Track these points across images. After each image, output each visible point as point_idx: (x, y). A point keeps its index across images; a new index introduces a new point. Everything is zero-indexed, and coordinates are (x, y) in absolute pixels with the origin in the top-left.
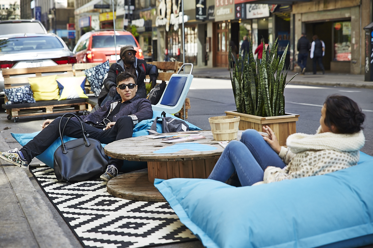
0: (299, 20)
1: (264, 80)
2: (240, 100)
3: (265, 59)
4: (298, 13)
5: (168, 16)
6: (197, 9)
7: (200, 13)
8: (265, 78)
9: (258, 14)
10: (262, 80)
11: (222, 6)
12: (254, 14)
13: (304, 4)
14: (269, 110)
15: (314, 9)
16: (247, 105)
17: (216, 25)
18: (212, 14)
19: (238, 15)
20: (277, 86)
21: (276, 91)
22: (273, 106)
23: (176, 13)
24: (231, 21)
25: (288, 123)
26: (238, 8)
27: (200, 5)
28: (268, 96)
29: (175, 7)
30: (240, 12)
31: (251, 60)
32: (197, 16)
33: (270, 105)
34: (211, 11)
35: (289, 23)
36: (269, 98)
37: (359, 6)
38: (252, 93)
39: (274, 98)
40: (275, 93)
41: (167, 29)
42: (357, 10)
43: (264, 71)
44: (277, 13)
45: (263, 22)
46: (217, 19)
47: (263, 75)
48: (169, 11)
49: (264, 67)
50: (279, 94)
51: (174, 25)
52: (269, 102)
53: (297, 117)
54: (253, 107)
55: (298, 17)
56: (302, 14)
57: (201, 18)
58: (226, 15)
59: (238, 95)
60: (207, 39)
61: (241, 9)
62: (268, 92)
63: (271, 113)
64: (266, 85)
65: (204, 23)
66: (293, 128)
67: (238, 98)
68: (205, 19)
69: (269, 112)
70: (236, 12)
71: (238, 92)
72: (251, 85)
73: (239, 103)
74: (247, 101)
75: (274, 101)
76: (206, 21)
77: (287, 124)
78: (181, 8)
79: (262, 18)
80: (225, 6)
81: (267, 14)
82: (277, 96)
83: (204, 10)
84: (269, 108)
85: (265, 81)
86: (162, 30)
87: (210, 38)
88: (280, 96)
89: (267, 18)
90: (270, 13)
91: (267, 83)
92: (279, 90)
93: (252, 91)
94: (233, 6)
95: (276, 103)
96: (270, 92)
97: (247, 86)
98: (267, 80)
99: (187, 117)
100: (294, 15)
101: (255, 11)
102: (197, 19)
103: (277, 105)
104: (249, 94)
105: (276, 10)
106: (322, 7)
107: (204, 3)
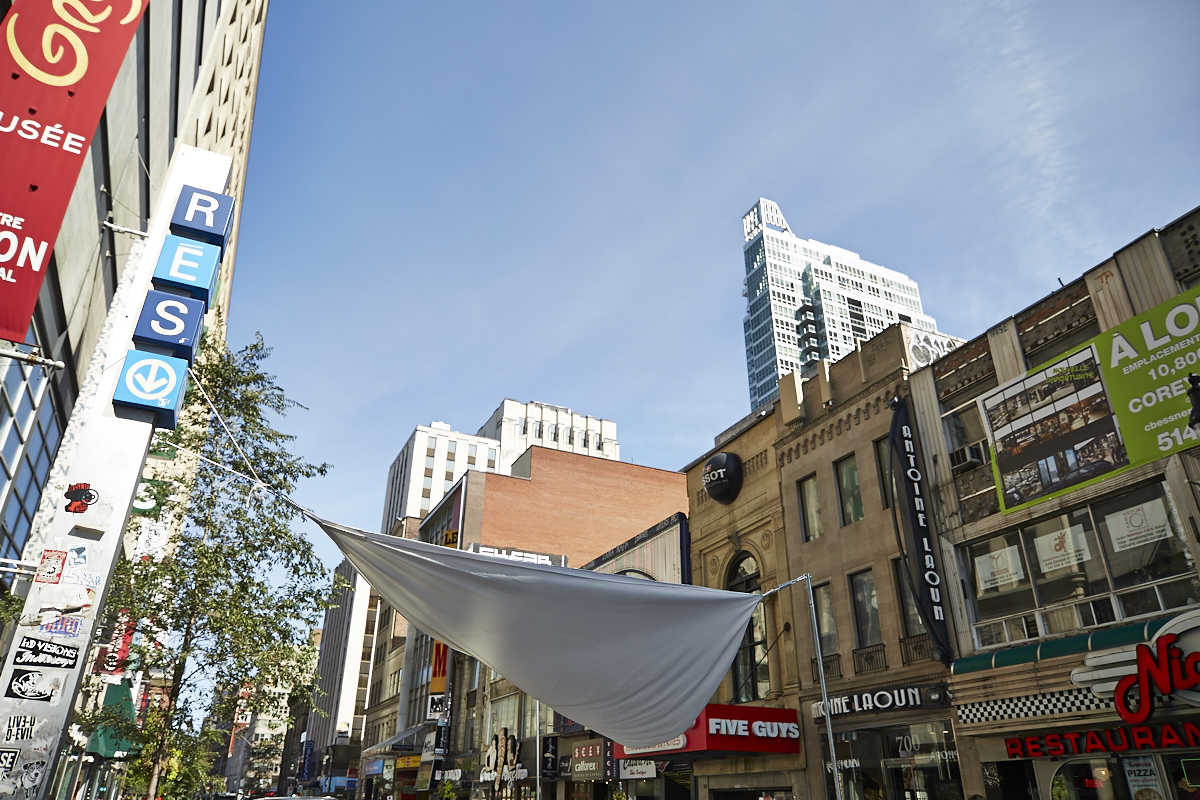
0: (705, 787)
4: (703, 776)
5: (499, 769)
6: (544, 760)
7: (549, 766)
9: (638, 772)
11: (583, 759)
12: (633, 773)
13: (717, 761)
15: (729, 771)
17: (571, 787)
18: (565, 770)
19: (607, 774)
23: (512, 764)
24: (596, 781)
26: (608, 763)
27: (548, 755)
29: (510, 756)
30: (611, 769)
32: (544, 772)
34: (564, 765)
37: (805, 769)
41: (496, 787)
42: (802, 774)
44: (669, 774)
45: (646, 784)
46: (573, 778)
48: (501, 760)
51: (506, 783)
55: (702, 782)
56: (709, 777)
57: (549, 774)
58: (588, 772)
61: (612, 764)
65: (553, 781)
68: (554, 776)
70: (606, 768)
76: (557, 779)
78: (519, 757)
79: (644, 780)
80: (588, 760)
81: (653, 775)
83: (555, 762)
86: (487, 788)
89: (651, 781)
90: (658, 774)
94: (601, 760)
100: (696, 778)
101: (634, 769)
105: (668, 768)
106: (741, 769)
107: (554, 752)
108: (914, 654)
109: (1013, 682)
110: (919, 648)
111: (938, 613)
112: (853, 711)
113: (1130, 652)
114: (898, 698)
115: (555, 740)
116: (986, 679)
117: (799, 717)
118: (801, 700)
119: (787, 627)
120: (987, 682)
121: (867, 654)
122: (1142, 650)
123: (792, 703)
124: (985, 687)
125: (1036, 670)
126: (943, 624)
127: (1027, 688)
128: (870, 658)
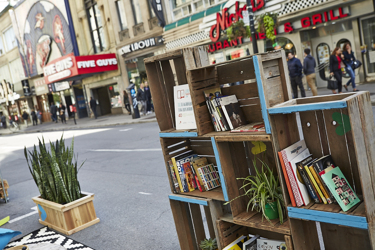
0: (88, 88)
1: (57, 173)
2: (42, 188)
3: (55, 155)
4: (86, 84)
5: (6, 96)
6: (24, 90)
7: (27, 91)
8: (58, 172)
9: (63, 87)
10: (55, 174)
11: (39, 86)
12: (60, 88)
13: (89, 78)
14: (68, 197)
15: (95, 80)
16: (49, 192)
17: (39, 98)
18: (34, 92)
19: (51, 90)
20: (70, 175)
21: (70, 179)
22: (70, 193)
23: (11, 93)
24: (47, 94)
25: (86, 203)
26: (50, 86)
27: (25, 87)
28: (64, 186)
29: (10, 91)
30: (51, 88)
31: (44, 156)
32: (25, 94)
33: (67, 193)
34: (33, 90)
35: (82, 90)
36: (65, 187)
37: (121, 75)
38: (51, 183)
39: (70, 186)
40: (70, 181)
41: (7, 104)
42: (120, 77)
43: (56, 165)
44: (74, 86)
45: (67, 91)
46: (38, 94)
47: (56, 169)
48: (6, 93)
49: (55, 162)
50: (73, 181)
51: (11, 102)
52: (66, 190)
53: (92, 196)
54: (53, 194)
55: (86, 86)
56: (89, 84)
57: (28, 94)
58: (43, 91)
59: (40, 184)
60: (35, 106)
61: (51, 86)
62: (63, 182)
63: (69, 199)
64: (60, 177)
65: (31, 97)
66: (91, 206)
67: (40, 186)
68: (30, 95)
69: (68, 199)
70: (49, 88)
71: (39, 181)
72: (48, 176)
73: (42, 190)
74: (48, 189)
75: (70, 189)
76: (32, 96)
77: (85, 205)
78: (13, 90)
79: (66, 90)
80: (41, 86)
81: (69, 87)
82: (72, 184)
83: (29, 90)
84: (67, 195)
85: (59, 174)
86: (4, 105)
87: (36, 106)
88: (74, 183)
89: (69, 89)
90: (70, 86)
91: (60, 175)
92: (73, 178)
93: (50, 181)
94: (47, 86)
95: (72, 189)
96: (65, 182)
97: (45, 177)
98: (60, 173)
99: (8, 195)
100: (84, 85)
101: (61, 86)
102: (26, 95)
103: (74, 191)
104: (48, 184)
105: (73, 83)
106: (99, 79)
107: (28, 85)
108: (153, 25)
109: (182, 32)
110: (154, 22)
111: (159, 7)
112: (132, 51)
113: (214, 16)
114: (147, 43)
115: (27, 81)
116: (174, 32)
117: (116, 56)
118: (117, 49)
119: (109, 20)
120: (175, 33)
121: (138, 27)
122: (218, 15)
123: (113, 51)
124: (174, 35)
125: (189, 26)
126: (161, 12)
127: (186, 34)
128: (138, 29)
